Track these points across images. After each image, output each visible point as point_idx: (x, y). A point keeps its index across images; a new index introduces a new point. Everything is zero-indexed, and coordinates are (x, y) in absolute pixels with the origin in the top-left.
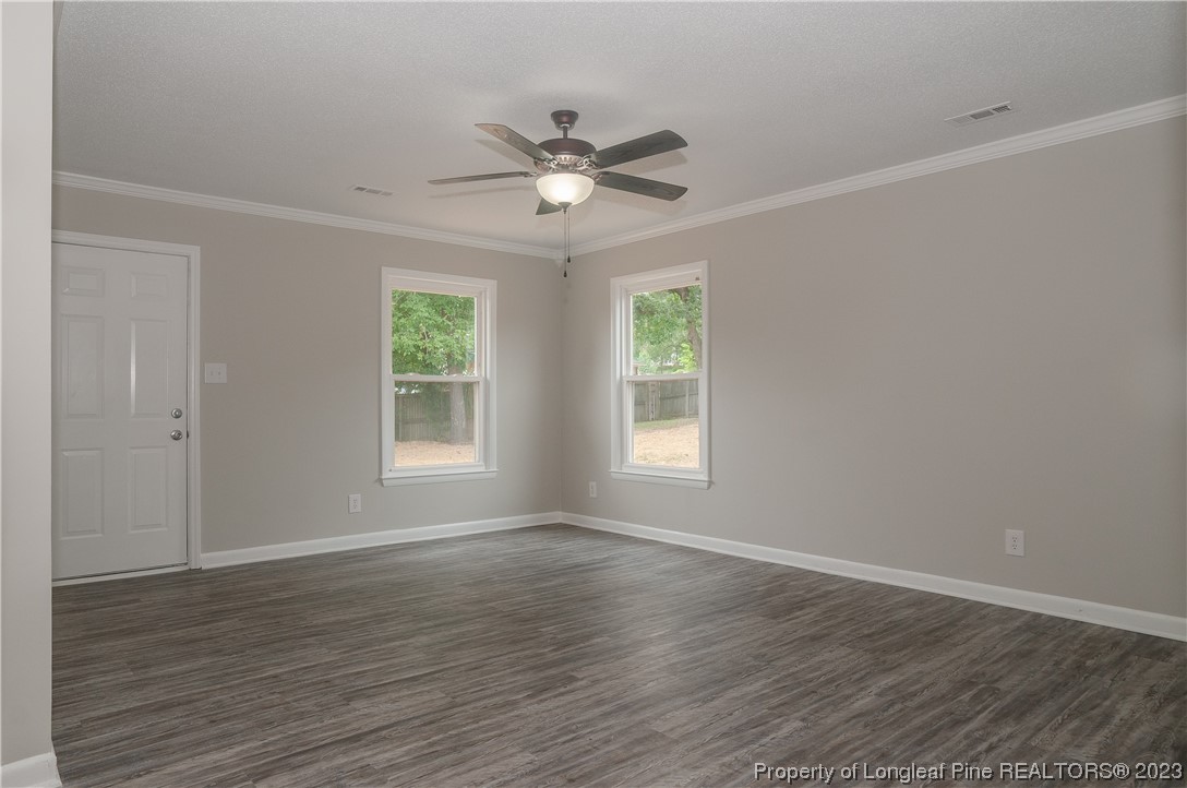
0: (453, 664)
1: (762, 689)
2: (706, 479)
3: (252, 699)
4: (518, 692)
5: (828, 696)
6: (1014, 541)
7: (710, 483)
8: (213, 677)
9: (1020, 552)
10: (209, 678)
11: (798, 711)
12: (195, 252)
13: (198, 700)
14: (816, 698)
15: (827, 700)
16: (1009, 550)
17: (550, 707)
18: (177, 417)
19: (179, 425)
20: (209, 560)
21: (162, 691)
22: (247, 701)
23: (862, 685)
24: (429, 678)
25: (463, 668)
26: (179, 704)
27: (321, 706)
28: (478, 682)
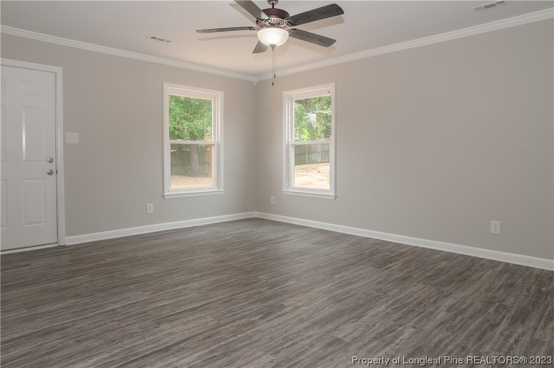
0: (215, 299)
1: (386, 310)
2: (334, 195)
3: (101, 326)
4: (255, 316)
5: (422, 313)
6: (495, 226)
7: (336, 197)
8: (76, 312)
9: (498, 232)
10: (73, 313)
11: (409, 322)
12: (59, 70)
13: (68, 327)
14: (416, 314)
15: (422, 315)
16: (492, 231)
17: (275, 324)
18: (51, 162)
19: (52, 166)
20: (70, 240)
21: (46, 322)
22: (98, 327)
23: (437, 305)
24: (202, 308)
25: (221, 302)
26: (57, 330)
27: (143, 328)
28: (231, 309)
